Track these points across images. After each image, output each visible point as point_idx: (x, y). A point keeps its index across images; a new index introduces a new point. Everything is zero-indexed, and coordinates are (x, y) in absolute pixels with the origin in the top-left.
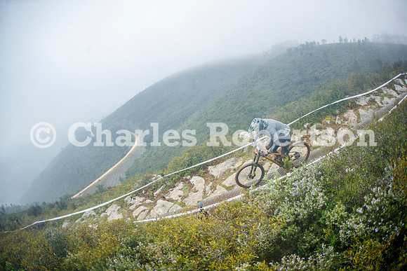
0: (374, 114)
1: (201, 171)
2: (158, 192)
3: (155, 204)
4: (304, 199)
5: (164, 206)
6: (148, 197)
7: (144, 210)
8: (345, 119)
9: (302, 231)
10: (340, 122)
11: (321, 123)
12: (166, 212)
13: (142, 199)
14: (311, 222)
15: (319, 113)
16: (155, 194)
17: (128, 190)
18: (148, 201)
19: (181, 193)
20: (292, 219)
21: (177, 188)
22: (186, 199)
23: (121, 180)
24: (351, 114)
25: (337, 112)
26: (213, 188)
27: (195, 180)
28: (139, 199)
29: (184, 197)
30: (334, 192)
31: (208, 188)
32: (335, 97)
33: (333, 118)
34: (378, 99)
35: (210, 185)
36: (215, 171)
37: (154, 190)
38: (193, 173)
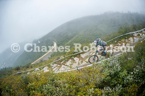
0: (139, 39)
1: (78, 56)
2: (62, 62)
3: (61, 67)
4: (113, 67)
5: (64, 67)
6: (59, 64)
7: (57, 69)
8: (129, 41)
9: (112, 79)
10: (127, 41)
11: (121, 41)
12: (65, 69)
13: (56, 65)
14: (115, 76)
15: (120, 38)
16: (61, 63)
17: (51, 61)
18: (59, 66)
19: (70, 63)
20: (109, 74)
21: (69, 61)
22: (72, 65)
23: (49, 58)
24: (131, 39)
25: (127, 37)
26: (82, 62)
27: (76, 59)
28: (55, 65)
29: (71, 65)
30: (124, 66)
31: (80, 62)
32: (126, 32)
33: (125, 40)
34: (141, 34)
35: (81, 61)
36: (83, 56)
37: (61, 62)
38: (75, 56)
